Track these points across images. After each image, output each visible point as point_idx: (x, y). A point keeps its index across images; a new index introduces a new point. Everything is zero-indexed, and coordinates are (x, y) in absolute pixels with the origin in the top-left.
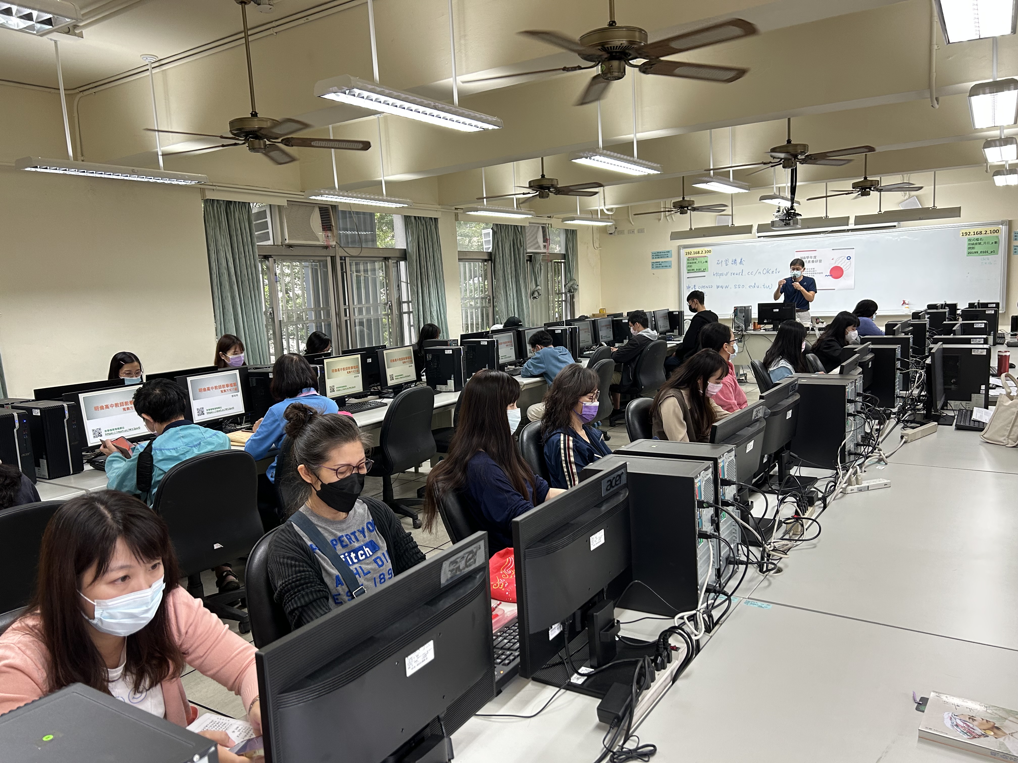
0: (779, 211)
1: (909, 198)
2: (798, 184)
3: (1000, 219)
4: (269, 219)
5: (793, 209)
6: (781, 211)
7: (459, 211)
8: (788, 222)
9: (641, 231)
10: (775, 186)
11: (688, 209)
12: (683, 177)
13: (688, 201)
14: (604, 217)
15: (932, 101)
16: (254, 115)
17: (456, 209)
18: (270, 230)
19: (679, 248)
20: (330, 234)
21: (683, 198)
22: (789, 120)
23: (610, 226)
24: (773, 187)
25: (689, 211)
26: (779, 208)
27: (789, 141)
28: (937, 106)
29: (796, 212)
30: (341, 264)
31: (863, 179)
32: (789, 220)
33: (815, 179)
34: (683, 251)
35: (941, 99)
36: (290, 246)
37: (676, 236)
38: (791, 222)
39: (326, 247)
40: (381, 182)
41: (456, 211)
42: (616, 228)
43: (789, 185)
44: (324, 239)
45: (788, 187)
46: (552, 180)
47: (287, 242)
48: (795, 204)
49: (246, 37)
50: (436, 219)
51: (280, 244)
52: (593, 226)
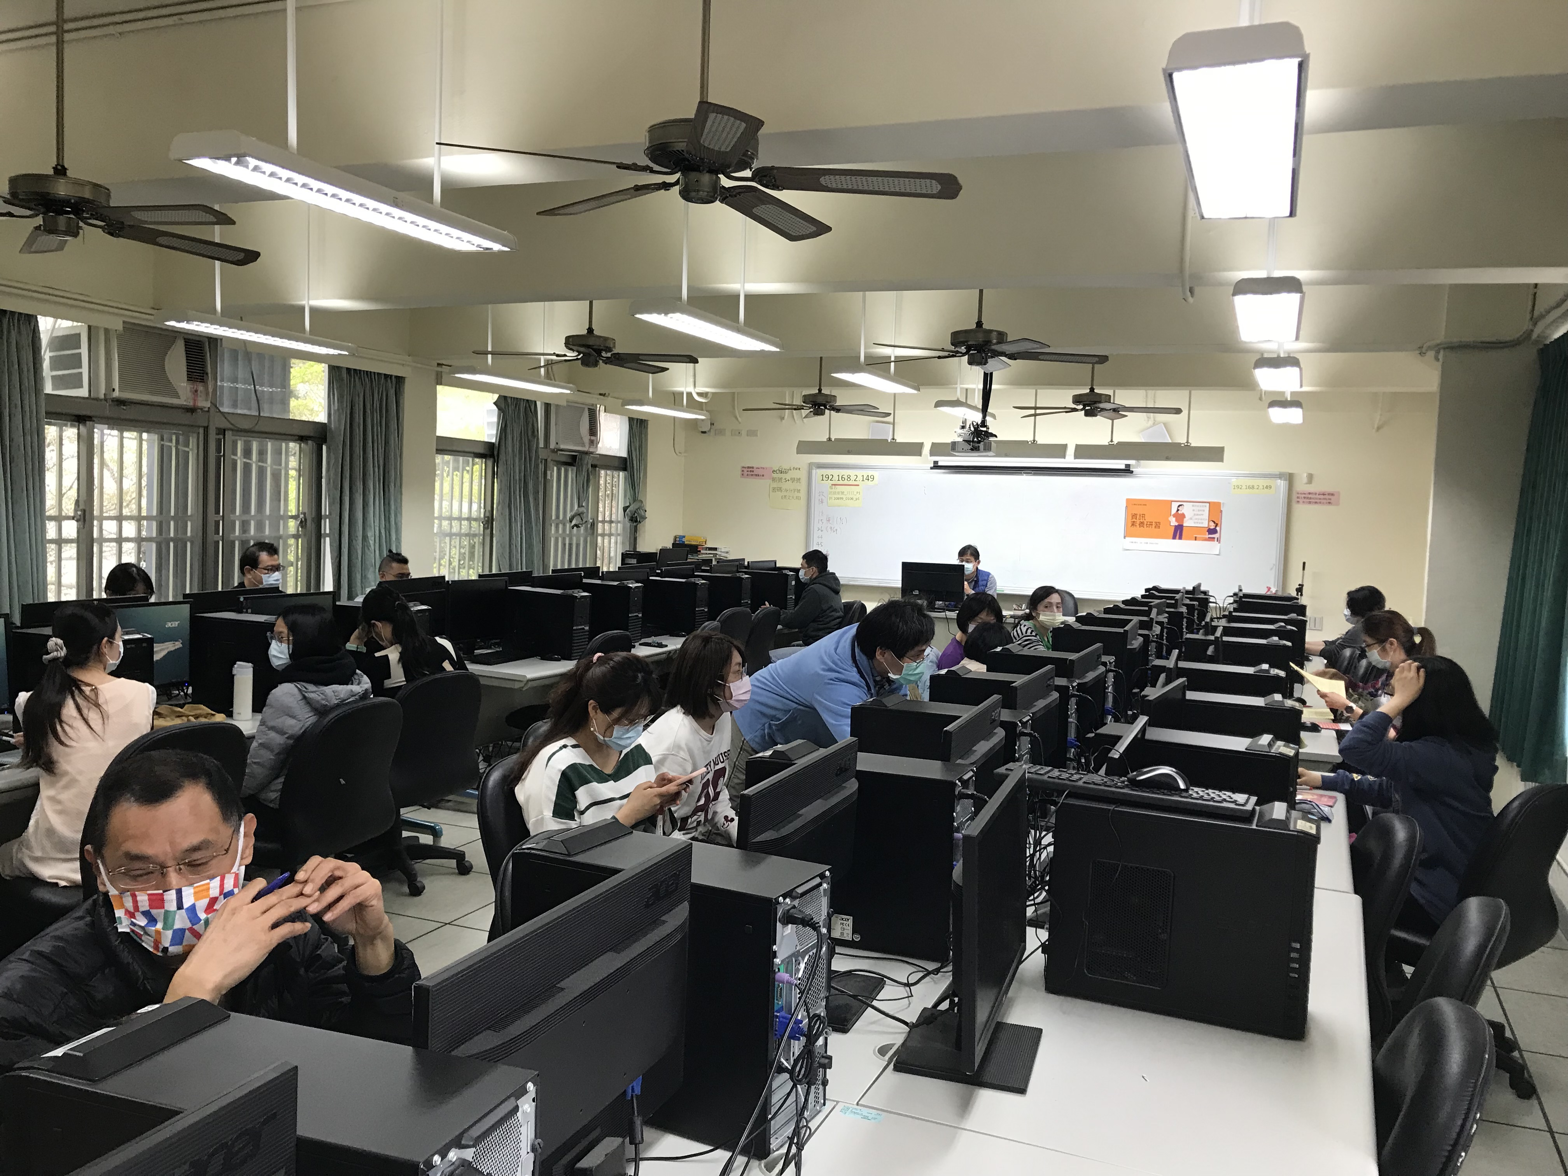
0: (963, 427)
1: (1154, 424)
2: (994, 387)
3: (1276, 471)
4: (84, 350)
5: (986, 426)
6: (968, 426)
7: (445, 369)
8: (977, 445)
9: (752, 433)
10: (959, 386)
11: (826, 408)
12: (821, 358)
13: (827, 395)
14: (693, 406)
15: (1184, 293)
16: (60, 171)
17: (439, 364)
18: (85, 370)
19: (811, 466)
20: (201, 388)
21: (820, 390)
22: (981, 291)
23: (703, 420)
24: (956, 388)
25: (827, 411)
26: (965, 422)
27: (979, 324)
28: (1191, 300)
29: (990, 431)
30: (218, 442)
31: (1088, 391)
32: (979, 442)
33: (1020, 382)
34: (817, 473)
35: (1197, 290)
36: (120, 402)
37: (805, 447)
38: (981, 445)
39: (192, 410)
40: (302, 309)
41: (439, 369)
42: (712, 424)
43: (981, 386)
44: (190, 394)
45: (979, 389)
46: (606, 339)
47: (116, 394)
48: (988, 418)
49: (60, 34)
50: (400, 380)
51: (103, 397)
52: (674, 418)
